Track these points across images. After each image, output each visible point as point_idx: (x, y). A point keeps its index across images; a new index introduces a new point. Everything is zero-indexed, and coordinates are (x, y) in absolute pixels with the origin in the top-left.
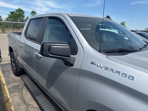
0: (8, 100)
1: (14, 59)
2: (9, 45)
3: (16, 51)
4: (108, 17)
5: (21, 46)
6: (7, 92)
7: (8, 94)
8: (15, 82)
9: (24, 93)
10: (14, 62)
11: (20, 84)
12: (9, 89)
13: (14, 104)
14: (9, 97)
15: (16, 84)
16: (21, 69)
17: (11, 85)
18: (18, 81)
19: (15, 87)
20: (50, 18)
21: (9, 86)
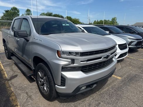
0: (3, 70)
1: (7, 46)
2: (2, 38)
3: (7, 42)
5: (9, 37)
8: (8, 62)
9: (13, 67)
10: (7, 50)
12: (3, 66)
13: (6, 71)
14: (3, 69)
15: (8, 63)
16: (11, 53)
17: (5, 64)
18: (10, 62)
19: (7, 65)
20: (24, 19)
21: (3, 64)
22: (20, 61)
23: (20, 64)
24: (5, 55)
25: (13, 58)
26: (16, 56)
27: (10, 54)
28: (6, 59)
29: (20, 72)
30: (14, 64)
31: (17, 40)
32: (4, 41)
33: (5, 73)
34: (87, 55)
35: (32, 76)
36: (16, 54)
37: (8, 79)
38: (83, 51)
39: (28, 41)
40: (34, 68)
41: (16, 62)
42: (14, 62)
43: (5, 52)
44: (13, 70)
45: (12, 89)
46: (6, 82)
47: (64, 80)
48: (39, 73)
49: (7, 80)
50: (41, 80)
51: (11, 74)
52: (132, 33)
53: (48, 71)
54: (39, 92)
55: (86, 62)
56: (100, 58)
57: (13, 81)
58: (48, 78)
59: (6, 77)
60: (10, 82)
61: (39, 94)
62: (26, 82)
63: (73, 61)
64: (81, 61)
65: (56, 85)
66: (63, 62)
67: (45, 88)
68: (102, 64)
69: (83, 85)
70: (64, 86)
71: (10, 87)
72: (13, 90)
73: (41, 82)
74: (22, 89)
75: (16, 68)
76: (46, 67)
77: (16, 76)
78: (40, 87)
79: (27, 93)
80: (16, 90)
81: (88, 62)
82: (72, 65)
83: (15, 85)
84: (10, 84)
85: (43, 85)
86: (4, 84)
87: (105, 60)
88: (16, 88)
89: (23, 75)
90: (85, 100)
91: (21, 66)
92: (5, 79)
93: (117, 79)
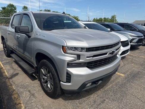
1: (5, 44)
2: (1, 35)
3: (6, 38)
4: (64, 13)
6: (2, 65)
7: (2, 66)
8: (7, 60)
9: (13, 65)
10: (5, 48)
11: (11, 61)
13: (6, 69)
14: (3, 67)
15: (8, 61)
16: (11, 51)
17: (4, 62)
19: (7, 63)
20: (24, 14)
21: (3, 62)
22: (20, 59)
23: (21, 61)
24: (3, 53)
25: (13, 55)
26: (16, 54)
27: (9, 52)
28: (5, 57)
29: (21, 70)
30: (14, 63)
31: (17, 37)
32: (3, 38)
33: (5, 71)
34: (93, 51)
35: (33, 74)
36: (16, 51)
37: (9, 77)
38: (89, 46)
39: (29, 37)
40: (36, 66)
41: (17, 60)
42: (14, 60)
43: (4, 50)
44: (13, 68)
45: (14, 87)
46: (7, 80)
47: (69, 77)
48: (42, 70)
49: (7, 78)
50: (44, 77)
51: (11, 72)
52: (133, 30)
53: (52, 67)
54: (42, 90)
55: (92, 58)
56: (106, 54)
57: (14, 79)
58: (53, 75)
59: (6, 75)
60: (11, 80)
61: (42, 91)
62: (28, 80)
63: (79, 57)
64: (87, 57)
65: (61, 82)
66: (69, 58)
67: (49, 86)
68: (108, 60)
69: (88, 82)
70: (70, 82)
71: (11, 85)
72: (14, 89)
73: (44, 79)
74: (24, 87)
75: (16, 66)
76: (50, 63)
77: (17, 74)
78: (43, 84)
79: (29, 91)
80: (18, 88)
81: (94, 58)
82: (78, 61)
83: (16, 83)
84: (11, 82)
85: (46, 82)
86: (5, 82)
87: (110, 55)
88: (17, 86)
89: (24, 74)
90: (90, 97)
91: (22, 63)
92: (5, 77)
93: (120, 76)
